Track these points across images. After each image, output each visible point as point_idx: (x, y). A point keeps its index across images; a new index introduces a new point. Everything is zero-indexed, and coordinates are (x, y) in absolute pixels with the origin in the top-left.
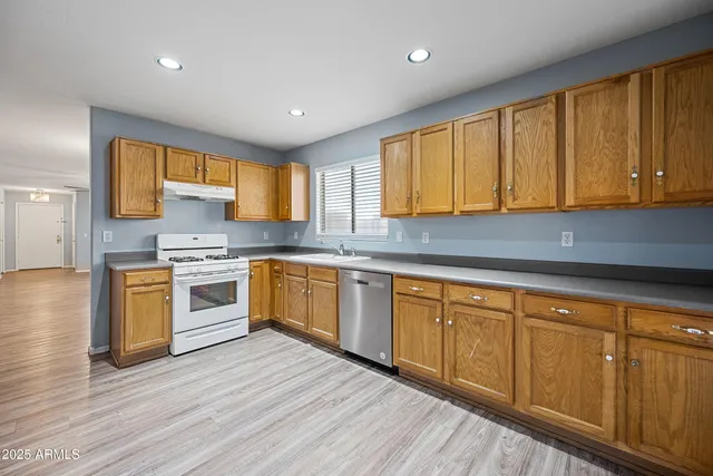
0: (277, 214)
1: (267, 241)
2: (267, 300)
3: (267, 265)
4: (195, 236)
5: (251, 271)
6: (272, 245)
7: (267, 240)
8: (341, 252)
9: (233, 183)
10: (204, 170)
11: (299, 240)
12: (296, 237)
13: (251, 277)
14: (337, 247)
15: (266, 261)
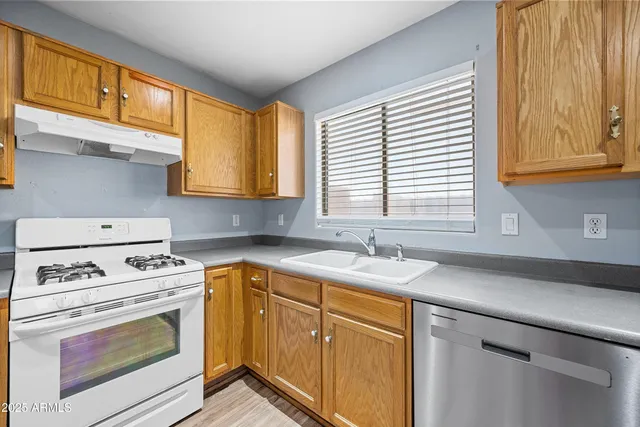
0: (254, 187)
1: (237, 229)
2: (237, 334)
3: (238, 273)
4: (106, 221)
5: (207, 286)
6: (245, 234)
7: (237, 227)
8: (372, 250)
9: (178, 127)
10: (120, 98)
11: (287, 227)
12: (281, 222)
13: (208, 297)
14: (363, 241)
15: (236, 265)
